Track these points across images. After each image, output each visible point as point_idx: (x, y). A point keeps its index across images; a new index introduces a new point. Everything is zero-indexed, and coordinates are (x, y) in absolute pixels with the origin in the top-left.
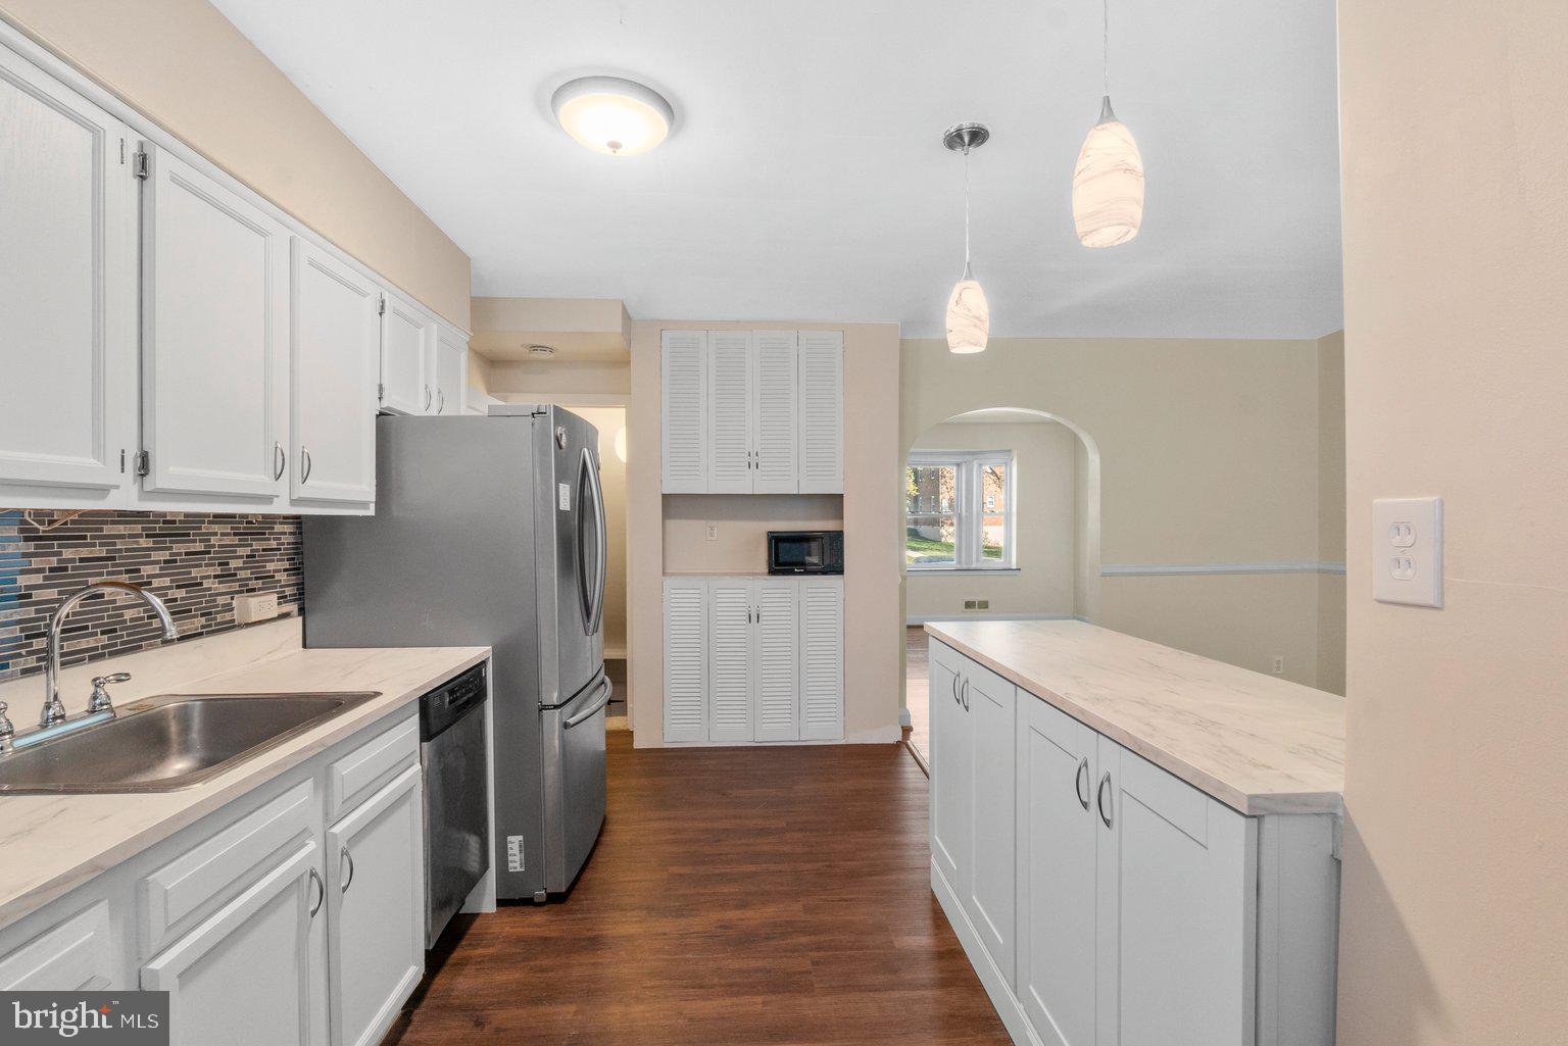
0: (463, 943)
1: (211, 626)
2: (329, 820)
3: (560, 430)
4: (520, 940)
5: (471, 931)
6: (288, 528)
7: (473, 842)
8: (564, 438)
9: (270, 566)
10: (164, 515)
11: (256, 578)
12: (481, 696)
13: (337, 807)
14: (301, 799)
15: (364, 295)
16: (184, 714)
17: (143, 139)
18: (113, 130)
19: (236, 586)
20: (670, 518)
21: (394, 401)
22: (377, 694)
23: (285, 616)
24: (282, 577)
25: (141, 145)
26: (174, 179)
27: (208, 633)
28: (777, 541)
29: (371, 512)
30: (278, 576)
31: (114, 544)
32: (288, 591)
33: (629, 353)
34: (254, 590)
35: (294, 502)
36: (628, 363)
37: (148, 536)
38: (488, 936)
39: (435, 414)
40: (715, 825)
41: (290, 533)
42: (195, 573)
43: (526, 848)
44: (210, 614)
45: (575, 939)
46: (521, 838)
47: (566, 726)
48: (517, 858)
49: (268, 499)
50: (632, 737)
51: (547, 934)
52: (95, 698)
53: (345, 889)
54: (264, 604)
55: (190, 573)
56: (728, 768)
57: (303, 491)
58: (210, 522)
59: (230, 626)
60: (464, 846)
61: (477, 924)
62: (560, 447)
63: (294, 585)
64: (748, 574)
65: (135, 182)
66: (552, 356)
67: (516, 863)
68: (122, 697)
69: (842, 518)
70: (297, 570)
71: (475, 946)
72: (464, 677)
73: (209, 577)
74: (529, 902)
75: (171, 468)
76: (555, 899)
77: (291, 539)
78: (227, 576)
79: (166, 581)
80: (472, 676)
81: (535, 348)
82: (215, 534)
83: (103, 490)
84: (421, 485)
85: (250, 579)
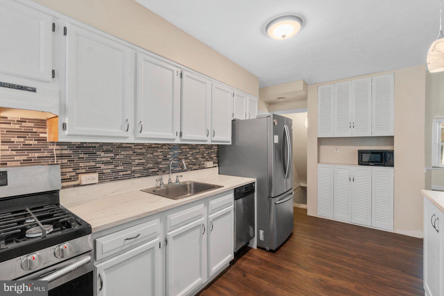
0: (247, 254)
1: (200, 167)
2: (208, 214)
3: (274, 120)
4: (260, 259)
5: (249, 252)
6: (216, 147)
7: (251, 228)
8: (276, 122)
9: (212, 156)
10: (192, 144)
11: (209, 158)
12: (253, 191)
13: (210, 211)
14: (201, 207)
15: (229, 92)
16: (190, 185)
17: (181, 70)
18: (176, 69)
19: (205, 160)
20: (321, 145)
21: (236, 117)
22: (223, 187)
23: (216, 167)
24: (215, 158)
25: (181, 71)
26: (187, 76)
27: (199, 169)
28: (361, 153)
29: (230, 143)
30: (214, 158)
31: (183, 150)
32: (216, 161)
33: (307, 95)
34: (209, 161)
35: (212, 141)
36: (307, 98)
37: (189, 149)
38: (253, 255)
39: (248, 119)
40: (328, 246)
41: (217, 148)
42: (197, 156)
43: (264, 234)
44: (200, 165)
45: (274, 264)
46: (263, 231)
47: (275, 203)
48: (262, 236)
49: (206, 141)
50: (307, 211)
51: (267, 260)
52: (177, 180)
53: (211, 230)
54: (210, 164)
55: (196, 156)
56: (339, 229)
57: (214, 139)
58: (200, 146)
59: (204, 168)
60: (249, 229)
61: (251, 251)
62: (275, 125)
63: (217, 160)
64: (349, 164)
65: (180, 79)
66: (284, 100)
67: (262, 238)
68: (181, 180)
69: (394, 145)
70: (218, 157)
71: (249, 256)
72: (247, 186)
73: (200, 157)
74: (264, 249)
75: (186, 135)
76: (271, 251)
77: (217, 150)
78: (203, 157)
79: (192, 158)
80: (249, 186)
81: (279, 98)
82: (201, 148)
83: (174, 140)
84: (243, 137)
85: (208, 158)
